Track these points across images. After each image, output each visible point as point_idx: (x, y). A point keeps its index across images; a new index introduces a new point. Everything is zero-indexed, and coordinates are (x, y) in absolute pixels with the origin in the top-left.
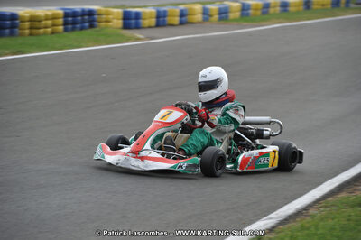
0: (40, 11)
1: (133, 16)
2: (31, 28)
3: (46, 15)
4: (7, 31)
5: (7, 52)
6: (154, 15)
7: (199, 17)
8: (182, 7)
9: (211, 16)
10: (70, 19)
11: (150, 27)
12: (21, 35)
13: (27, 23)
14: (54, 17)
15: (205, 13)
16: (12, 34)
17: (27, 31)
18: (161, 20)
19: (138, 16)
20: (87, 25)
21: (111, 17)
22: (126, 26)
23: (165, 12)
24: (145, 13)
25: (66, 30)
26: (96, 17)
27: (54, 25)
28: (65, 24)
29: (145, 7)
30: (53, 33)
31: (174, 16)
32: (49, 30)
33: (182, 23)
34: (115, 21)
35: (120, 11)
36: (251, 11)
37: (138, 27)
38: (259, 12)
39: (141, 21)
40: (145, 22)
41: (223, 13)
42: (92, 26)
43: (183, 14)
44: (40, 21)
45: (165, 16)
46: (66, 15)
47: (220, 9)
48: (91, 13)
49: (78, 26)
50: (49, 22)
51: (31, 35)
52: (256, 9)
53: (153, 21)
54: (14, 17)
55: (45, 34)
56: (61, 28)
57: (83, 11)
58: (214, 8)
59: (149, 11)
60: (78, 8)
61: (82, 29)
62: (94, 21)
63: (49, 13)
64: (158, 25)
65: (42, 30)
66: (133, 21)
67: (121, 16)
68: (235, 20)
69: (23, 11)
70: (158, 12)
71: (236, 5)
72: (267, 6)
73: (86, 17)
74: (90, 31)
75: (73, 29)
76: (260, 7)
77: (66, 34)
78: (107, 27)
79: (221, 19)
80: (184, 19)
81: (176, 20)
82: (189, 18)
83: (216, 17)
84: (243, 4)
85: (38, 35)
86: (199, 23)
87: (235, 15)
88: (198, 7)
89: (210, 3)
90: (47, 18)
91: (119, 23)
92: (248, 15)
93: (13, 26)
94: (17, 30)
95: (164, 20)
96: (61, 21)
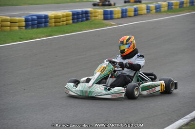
0: (60, 13)
1: (109, 13)
2: (55, 22)
3: (63, 15)
4: (43, 24)
5: (43, 36)
6: (120, 12)
7: (145, 11)
8: (135, 6)
9: (151, 10)
10: (76, 16)
11: (118, 18)
12: (50, 26)
13: (53, 20)
14: (67, 16)
15: (148, 9)
16: (46, 26)
17: (53, 24)
18: (124, 14)
19: (111, 12)
20: (85, 19)
21: (97, 14)
22: (105, 19)
23: (126, 9)
24: (116, 10)
25: (73, 22)
26: (89, 14)
28: (73, 19)
30: (67, 24)
31: (131, 12)
32: (65, 22)
33: (135, 15)
34: (99, 16)
35: (102, 10)
36: (173, 6)
37: (112, 18)
38: (178, 7)
39: (113, 15)
40: (116, 16)
41: (158, 9)
42: (87, 19)
43: (136, 10)
44: (60, 18)
45: (126, 12)
46: (74, 14)
47: (156, 6)
48: (87, 12)
49: (80, 20)
50: (65, 18)
51: (55, 26)
52: (176, 5)
53: (120, 15)
54: (46, 17)
55: (63, 25)
56: (71, 21)
57: (82, 11)
58: (152, 6)
60: (79, 10)
61: (82, 21)
62: (88, 16)
63: (65, 14)
64: (122, 17)
65: (61, 23)
66: (109, 16)
67: (102, 13)
68: (165, 12)
69: (51, 13)
70: (122, 10)
71: (165, 3)
72: (182, 3)
73: (84, 15)
74: (86, 22)
75: (77, 22)
76: (178, 4)
77: (74, 24)
78: (95, 20)
79: (157, 12)
80: (136, 13)
81: (132, 14)
82: (140, 12)
83: (154, 11)
84: (169, 3)
85: (59, 26)
86: (145, 14)
87: (164, 9)
88: (144, 6)
89: (150, 3)
90: (63, 17)
91: (102, 17)
92: (172, 8)
93: (46, 22)
94: (48, 24)
95: (126, 14)
96: (71, 18)
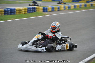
0: (21, 8)
1: (45, 9)
2: (19, 12)
3: (23, 9)
4: (13, 13)
5: (13, 19)
6: (51, 8)
7: (63, 9)
8: (58, 6)
9: (66, 8)
10: (29, 10)
11: (50, 12)
12: (16, 14)
13: (18, 11)
14: (25, 9)
15: (65, 7)
16: (14, 14)
17: (18, 13)
18: (53, 10)
19: (47, 9)
20: (33, 11)
21: (39, 9)
22: (44, 11)
23: (54, 7)
25: (28, 13)
26: (36, 9)
27: (25, 12)
28: (28, 11)
30: (25, 13)
31: (56, 9)
32: (24, 13)
33: (58, 10)
34: (41, 10)
35: (42, 7)
36: (77, 7)
37: (47, 11)
38: (79, 7)
40: (49, 10)
41: (69, 8)
42: (35, 12)
43: (58, 8)
44: (21, 10)
45: (54, 9)
46: (28, 9)
47: (68, 6)
48: (34, 8)
49: (31, 11)
50: (24, 11)
51: (19, 14)
52: (78, 6)
53: (51, 10)
54: (14, 10)
55: (23, 14)
56: (27, 12)
57: (32, 7)
59: (49, 7)
61: (32, 12)
63: (24, 8)
64: (52, 11)
65: (22, 13)
66: (45, 10)
69: (17, 8)
71: (73, 5)
72: (81, 6)
73: (33, 9)
76: (79, 6)
77: (28, 14)
78: (39, 12)
81: (57, 10)
82: (60, 9)
83: (67, 9)
84: (75, 5)
85: (21, 14)
87: (72, 8)
88: (63, 6)
90: (23, 10)
91: (42, 10)
92: (76, 8)
94: (15, 13)
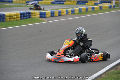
0: (12, 13)
2: (9, 19)
3: (14, 14)
4: (2, 20)
5: (2, 27)
6: (50, 13)
7: (65, 13)
8: (59, 10)
9: (69, 13)
10: (22, 15)
11: (49, 17)
12: (6, 21)
13: (8, 17)
14: (17, 15)
15: (67, 12)
16: (3, 21)
17: (8, 20)
19: (45, 13)
20: (28, 17)
21: (35, 14)
22: (41, 17)
23: (54, 12)
24: (47, 12)
25: (21, 19)
26: (31, 14)
28: (21, 17)
29: (47, 10)
30: (17, 20)
32: (16, 19)
33: (59, 15)
34: (37, 15)
35: (39, 12)
36: (82, 11)
37: (45, 17)
38: (85, 11)
40: (47, 16)
41: (73, 12)
43: (59, 12)
44: (12, 16)
45: (54, 13)
46: (21, 14)
47: (72, 10)
48: (29, 13)
49: (25, 17)
50: (15, 16)
51: (9, 21)
53: (50, 15)
54: (4, 15)
55: (14, 21)
56: (19, 18)
57: (27, 12)
58: (70, 10)
60: (25, 11)
62: (30, 16)
63: (15, 13)
64: (51, 16)
65: (13, 19)
66: (43, 15)
67: (39, 14)
68: (77, 14)
69: (7, 13)
70: (51, 12)
71: (77, 9)
72: (87, 9)
73: (28, 14)
75: (23, 19)
76: (85, 9)
77: (21, 20)
78: (35, 17)
79: (72, 14)
80: (60, 14)
81: (57, 14)
82: (62, 14)
84: (79, 8)
85: (12, 21)
86: (65, 15)
87: (77, 12)
88: (65, 10)
89: (68, 8)
91: (39, 16)
94: (5, 19)
95: (53, 15)
96: (19, 16)
